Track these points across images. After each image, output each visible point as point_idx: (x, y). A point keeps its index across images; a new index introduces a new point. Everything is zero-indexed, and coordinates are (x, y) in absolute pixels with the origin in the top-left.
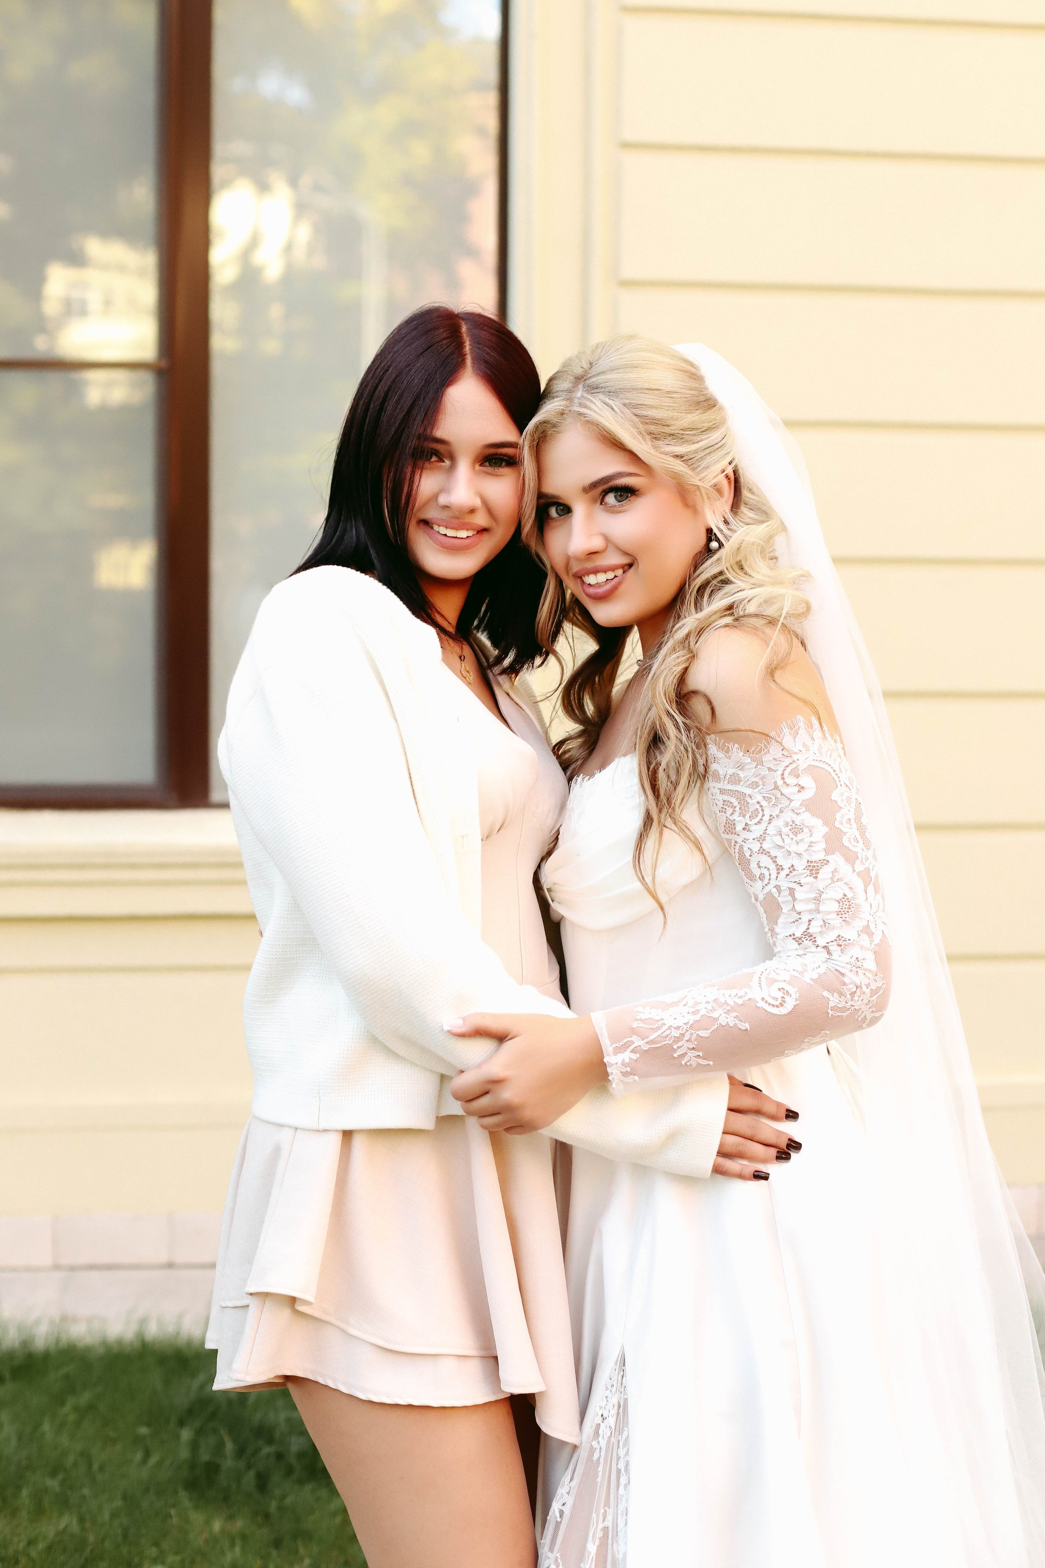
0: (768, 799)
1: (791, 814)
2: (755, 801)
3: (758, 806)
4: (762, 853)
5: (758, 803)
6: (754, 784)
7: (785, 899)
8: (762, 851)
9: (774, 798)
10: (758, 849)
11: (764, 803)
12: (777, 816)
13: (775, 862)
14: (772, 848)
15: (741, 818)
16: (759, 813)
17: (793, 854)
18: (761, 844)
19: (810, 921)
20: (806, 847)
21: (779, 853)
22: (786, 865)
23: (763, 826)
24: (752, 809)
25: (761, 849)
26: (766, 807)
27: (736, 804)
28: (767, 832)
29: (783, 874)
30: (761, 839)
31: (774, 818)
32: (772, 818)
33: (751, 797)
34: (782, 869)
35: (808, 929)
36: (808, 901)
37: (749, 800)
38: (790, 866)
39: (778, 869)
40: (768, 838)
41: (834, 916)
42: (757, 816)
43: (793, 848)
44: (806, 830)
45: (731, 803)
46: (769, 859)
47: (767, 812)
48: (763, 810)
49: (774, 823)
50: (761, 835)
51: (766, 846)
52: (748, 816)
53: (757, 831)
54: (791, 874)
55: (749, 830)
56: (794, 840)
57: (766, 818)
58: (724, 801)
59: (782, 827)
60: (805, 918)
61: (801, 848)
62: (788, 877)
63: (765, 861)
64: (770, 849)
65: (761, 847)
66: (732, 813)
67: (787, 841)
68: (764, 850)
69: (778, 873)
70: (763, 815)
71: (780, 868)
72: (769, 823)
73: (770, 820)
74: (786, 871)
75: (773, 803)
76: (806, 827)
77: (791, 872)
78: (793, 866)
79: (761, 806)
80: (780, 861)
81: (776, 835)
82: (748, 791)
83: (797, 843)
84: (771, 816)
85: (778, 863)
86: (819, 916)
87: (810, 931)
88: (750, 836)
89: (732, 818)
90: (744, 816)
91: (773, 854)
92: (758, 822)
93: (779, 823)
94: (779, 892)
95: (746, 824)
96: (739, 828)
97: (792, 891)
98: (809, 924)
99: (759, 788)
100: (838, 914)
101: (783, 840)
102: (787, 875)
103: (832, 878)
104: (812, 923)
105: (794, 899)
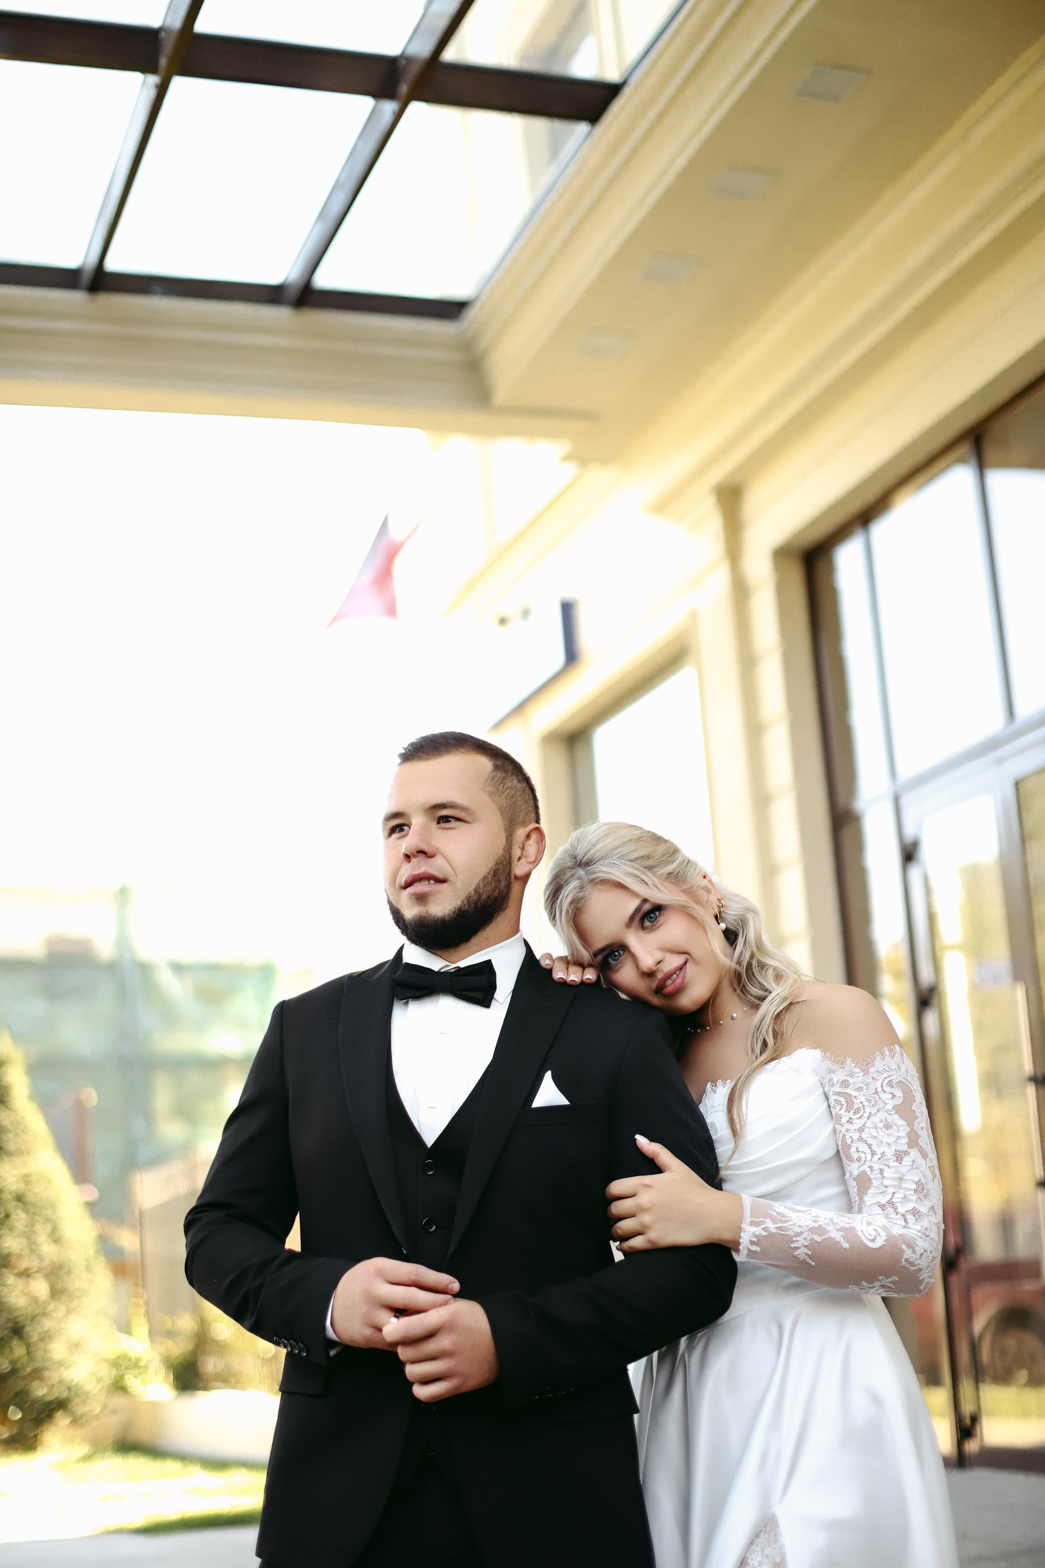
0: (869, 1101)
1: (885, 1114)
2: (858, 1101)
3: (861, 1105)
4: (861, 1141)
5: (861, 1103)
6: (860, 1088)
7: (876, 1176)
8: (861, 1139)
9: (873, 1100)
10: (858, 1137)
11: (866, 1103)
12: (875, 1114)
13: (870, 1148)
14: (869, 1137)
15: (847, 1113)
16: (861, 1110)
17: (884, 1144)
18: (860, 1134)
19: (894, 1193)
20: (894, 1139)
21: (874, 1142)
22: (879, 1151)
23: (863, 1120)
24: (856, 1107)
25: (860, 1138)
26: (867, 1106)
27: (844, 1102)
28: (866, 1125)
29: (876, 1157)
30: (861, 1130)
31: (872, 1115)
32: (871, 1115)
33: (856, 1098)
34: (876, 1154)
35: (891, 1199)
36: (893, 1179)
37: (854, 1100)
38: (882, 1152)
39: (872, 1154)
40: (866, 1130)
41: (912, 1192)
42: (859, 1112)
43: (886, 1139)
44: (895, 1127)
45: (840, 1102)
46: (866, 1145)
47: (867, 1110)
48: (864, 1109)
49: (872, 1118)
50: (861, 1127)
51: (864, 1135)
52: (852, 1112)
53: (858, 1124)
54: (883, 1158)
55: (851, 1123)
56: (886, 1133)
57: (867, 1114)
58: (835, 1100)
59: (878, 1123)
60: (890, 1190)
61: (891, 1140)
62: (880, 1161)
63: (863, 1147)
64: (867, 1138)
65: (860, 1136)
66: (840, 1109)
67: (881, 1133)
68: (862, 1138)
69: (872, 1157)
70: (864, 1112)
71: (873, 1153)
72: (868, 1119)
73: (869, 1116)
74: (879, 1156)
75: (873, 1104)
76: (896, 1125)
77: (882, 1157)
78: (884, 1152)
79: (863, 1105)
80: (874, 1148)
81: (873, 1128)
82: (854, 1093)
83: (888, 1136)
84: (870, 1113)
85: (873, 1149)
86: (902, 1191)
87: (894, 1200)
88: (852, 1127)
89: (839, 1113)
90: (849, 1112)
91: (870, 1141)
92: (860, 1117)
93: (875, 1119)
94: (872, 1171)
95: (850, 1118)
96: (844, 1120)
97: (881, 1171)
98: (893, 1196)
99: (863, 1092)
100: (915, 1192)
101: (878, 1132)
102: (879, 1159)
103: (912, 1166)
104: (896, 1195)
105: (883, 1177)
